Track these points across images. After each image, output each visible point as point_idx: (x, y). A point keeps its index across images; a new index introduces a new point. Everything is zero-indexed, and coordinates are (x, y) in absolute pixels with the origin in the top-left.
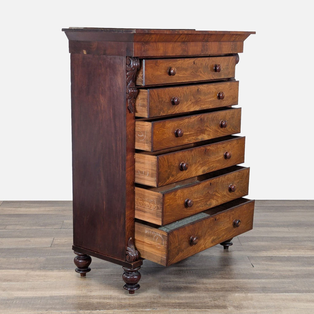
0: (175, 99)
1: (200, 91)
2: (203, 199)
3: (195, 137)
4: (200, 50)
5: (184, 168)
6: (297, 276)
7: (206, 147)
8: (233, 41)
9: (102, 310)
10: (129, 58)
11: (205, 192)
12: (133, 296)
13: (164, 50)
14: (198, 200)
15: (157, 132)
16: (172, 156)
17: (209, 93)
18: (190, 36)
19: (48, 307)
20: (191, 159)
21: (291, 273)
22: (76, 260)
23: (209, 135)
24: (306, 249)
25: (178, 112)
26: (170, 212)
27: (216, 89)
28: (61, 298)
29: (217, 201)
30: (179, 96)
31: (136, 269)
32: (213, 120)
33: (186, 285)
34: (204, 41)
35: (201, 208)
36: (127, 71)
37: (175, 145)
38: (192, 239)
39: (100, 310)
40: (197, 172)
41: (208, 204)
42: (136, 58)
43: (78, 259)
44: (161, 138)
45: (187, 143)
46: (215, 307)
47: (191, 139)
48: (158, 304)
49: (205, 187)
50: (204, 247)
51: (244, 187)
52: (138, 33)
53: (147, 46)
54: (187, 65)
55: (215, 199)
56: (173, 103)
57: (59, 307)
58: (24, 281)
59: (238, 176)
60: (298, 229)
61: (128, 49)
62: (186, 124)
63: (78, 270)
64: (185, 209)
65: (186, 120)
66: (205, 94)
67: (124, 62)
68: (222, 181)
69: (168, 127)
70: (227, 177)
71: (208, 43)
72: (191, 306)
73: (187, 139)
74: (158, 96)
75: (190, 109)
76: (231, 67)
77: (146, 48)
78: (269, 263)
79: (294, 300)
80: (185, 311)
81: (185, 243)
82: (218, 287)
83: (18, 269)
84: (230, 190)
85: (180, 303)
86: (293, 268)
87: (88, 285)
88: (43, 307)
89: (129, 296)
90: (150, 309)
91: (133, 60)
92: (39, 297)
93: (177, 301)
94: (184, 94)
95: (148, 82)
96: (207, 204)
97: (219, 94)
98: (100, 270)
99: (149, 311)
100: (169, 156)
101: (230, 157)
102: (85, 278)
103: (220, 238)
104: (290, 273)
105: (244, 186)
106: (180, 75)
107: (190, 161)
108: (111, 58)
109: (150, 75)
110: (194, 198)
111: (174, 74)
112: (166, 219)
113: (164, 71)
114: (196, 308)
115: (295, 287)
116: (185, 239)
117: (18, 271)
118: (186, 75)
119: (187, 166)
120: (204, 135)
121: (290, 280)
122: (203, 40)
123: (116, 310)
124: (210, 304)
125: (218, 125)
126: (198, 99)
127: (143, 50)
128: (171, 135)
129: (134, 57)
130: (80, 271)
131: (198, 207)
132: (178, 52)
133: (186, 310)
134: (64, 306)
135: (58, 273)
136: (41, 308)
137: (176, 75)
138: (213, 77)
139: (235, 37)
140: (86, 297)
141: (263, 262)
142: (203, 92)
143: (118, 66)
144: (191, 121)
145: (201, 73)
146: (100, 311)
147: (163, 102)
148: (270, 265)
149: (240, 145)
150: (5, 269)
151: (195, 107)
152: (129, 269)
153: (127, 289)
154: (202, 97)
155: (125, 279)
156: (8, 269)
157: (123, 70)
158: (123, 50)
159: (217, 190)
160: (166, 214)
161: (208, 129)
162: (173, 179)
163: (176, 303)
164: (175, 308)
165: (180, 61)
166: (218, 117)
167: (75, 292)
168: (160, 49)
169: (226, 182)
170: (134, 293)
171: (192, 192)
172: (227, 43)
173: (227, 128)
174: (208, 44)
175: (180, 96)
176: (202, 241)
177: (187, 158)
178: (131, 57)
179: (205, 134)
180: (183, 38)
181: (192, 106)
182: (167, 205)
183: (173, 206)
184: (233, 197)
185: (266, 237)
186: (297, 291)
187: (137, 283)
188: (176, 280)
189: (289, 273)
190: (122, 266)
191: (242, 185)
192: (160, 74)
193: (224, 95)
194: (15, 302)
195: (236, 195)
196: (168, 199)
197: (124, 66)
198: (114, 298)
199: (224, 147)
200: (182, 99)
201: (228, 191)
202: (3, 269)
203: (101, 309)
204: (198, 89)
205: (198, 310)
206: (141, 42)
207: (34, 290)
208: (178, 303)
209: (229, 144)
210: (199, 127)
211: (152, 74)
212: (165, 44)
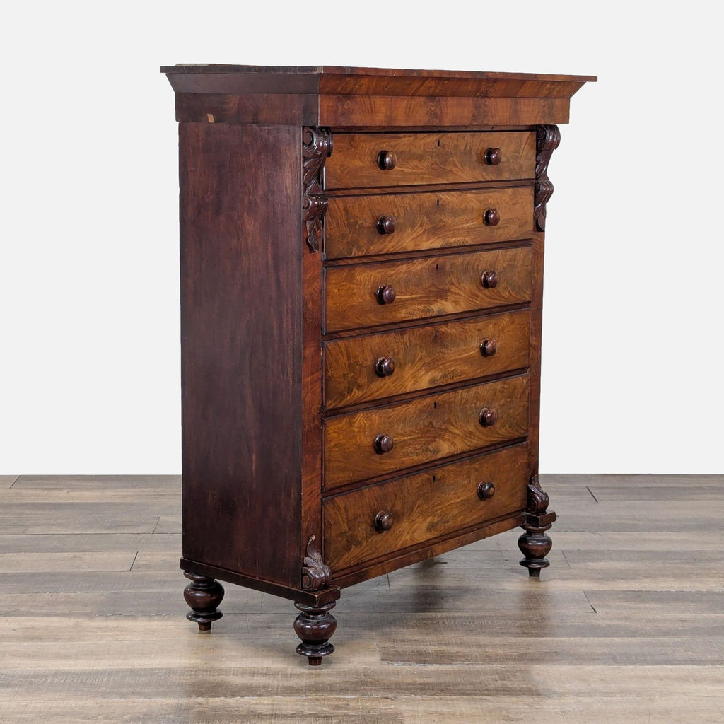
0: (386, 221)
1: (442, 205)
2: (418, 438)
3: (423, 305)
4: (471, 115)
5: (385, 370)
6: (696, 631)
7: (438, 327)
8: (547, 97)
9: (248, 696)
10: (311, 130)
11: (422, 422)
12: (318, 671)
13: (389, 114)
14: (406, 438)
15: (336, 291)
16: (358, 342)
17: (464, 211)
18: (446, 82)
19: (125, 690)
20: (402, 352)
21: (681, 625)
22: (189, 592)
23: (456, 303)
24: (720, 577)
25: (391, 250)
26: (340, 462)
27: (480, 202)
28: (156, 674)
29: (453, 444)
30: (394, 214)
31: (324, 608)
32: (466, 270)
33: (440, 649)
34: (478, 94)
35: (415, 458)
36: (305, 159)
37: (377, 322)
38: (380, 518)
39: (242, 697)
40: (416, 382)
41: (431, 449)
42: (324, 130)
43: (192, 589)
44: (346, 304)
45: (405, 317)
46: (503, 693)
47: (415, 310)
48: (375, 685)
49: (421, 411)
50: (411, 539)
51: (518, 418)
52: (328, 74)
53: (349, 104)
54: (422, 148)
55: (448, 440)
56: (381, 230)
57: (150, 690)
58: (71, 639)
59: (501, 392)
60: (704, 534)
61: (308, 110)
62: (402, 275)
63: (194, 616)
64: (377, 457)
65: (401, 267)
66: (455, 213)
67: (297, 138)
68: (463, 401)
69: (361, 281)
70: (475, 392)
71: (488, 100)
72: (450, 690)
73: (404, 311)
74: (347, 212)
75: (419, 245)
76: (525, 154)
77: (346, 108)
78: (633, 605)
79: (684, 679)
80: (437, 700)
81: (364, 526)
82: (513, 652)
83: (57, 615)
84: (484, 422)
85: (424, 684)
86: (687, 616)
87: (215, 647)
88: (115, 690)
89: (309, 669)
90: (356, 695)
91: (319, 133)
92: (105, 672)
93: (417, 679)
94: (405, 210)
95: (334, 181)
96: (427, 449)
97: (488, 213)
98: (243, 617)
99: (355, 699)
100: (351, 343)
101: (493, 351)
102: (210, 633)
103: (448, 522)
104: (679, 626)
105: (518, 415)
106: (405, 170)
107: (401, 356)
108: (270, 130)
109: (338, 167)
110: (397, 434)
111: (391, 166)
112: (332, 475)
113: (370, 159)
114: (460, 695)
115: (689, 653)
116: (363, 517)
117: (55, 619)
118: (420, 168)
119: (392, 365)
120: (444, 302)
121: (679, 640)
122: (477, 91)
123: (279, 698)
124: (492, 686)
125: (479, 281)
126: (440, 222)
127: (340, 110)
128: (369, 298)
129: (321, 128)
130: (198, 617)
131: (407, 455)
132: (421, 118)
133: (437, 697)
134: (162, 689)
135: (148, 623)
136: (109, 693)
137: (396, 168)
138: (482, 176)
139: (549, 89)
140: (212, 671)
141: (618, 603)
142: (450, 207)
143: (284, 148)
144: (414, 271)
145: (455, 166)
146: (242, 699)
147: (357, 227)
148: (634, 609)
149: (519, 326)
150: (26, 615)
151: (431, 241)
152: (309, 608)
153: (304, 654)
154: (449, 220)
155: (300, 631)
156: (33, 614)
157: (297, 157)
158: (297, 111)
159: (453, 419)
160: (331, 465)
161: (453, 289)
162: (360, 393)
163: (416, 684)
164: (411, 694)
165: (406, 139)
166: (477, 263)
167: (187, 661)
168: (380, 111)
169: (472, 403)
170: (320, 663)
171: (390, 420)
172: (532, 101)
173: (500, 288)
174: (487, 103)
175: (396, 214)
176: (405, 525)
177: (394, 350)
178: (313, 128)
179: (446, 300)
180: (430, 87)
181: (425, 237)
182: (332, 444)
183: (348, 449)
184: (491, 439)
185: (628, 551)
186: (693, 662)
187: (326, 640)
188: (417, 638)
189: (677, 625)
190: (293, 602)
191: (511, 411)
192: (361, 164)
193: (497, 215)
194: (49, 681)
195: (499, 434)
196: (335, 432)
197: (298, 146)
198: (274, 674)
199: (479, 330)
200: (401, 221)
201: (478, 423)
202: (22, 615)
203: (246, 696)
204: (438, 201)
205: (465, 697)
206: (337, 94)
207: (94, 657)
208: (420, 684)
209: (491, 322)
210: (433, 285)
211: (342, 166)
212: (390, 99)
